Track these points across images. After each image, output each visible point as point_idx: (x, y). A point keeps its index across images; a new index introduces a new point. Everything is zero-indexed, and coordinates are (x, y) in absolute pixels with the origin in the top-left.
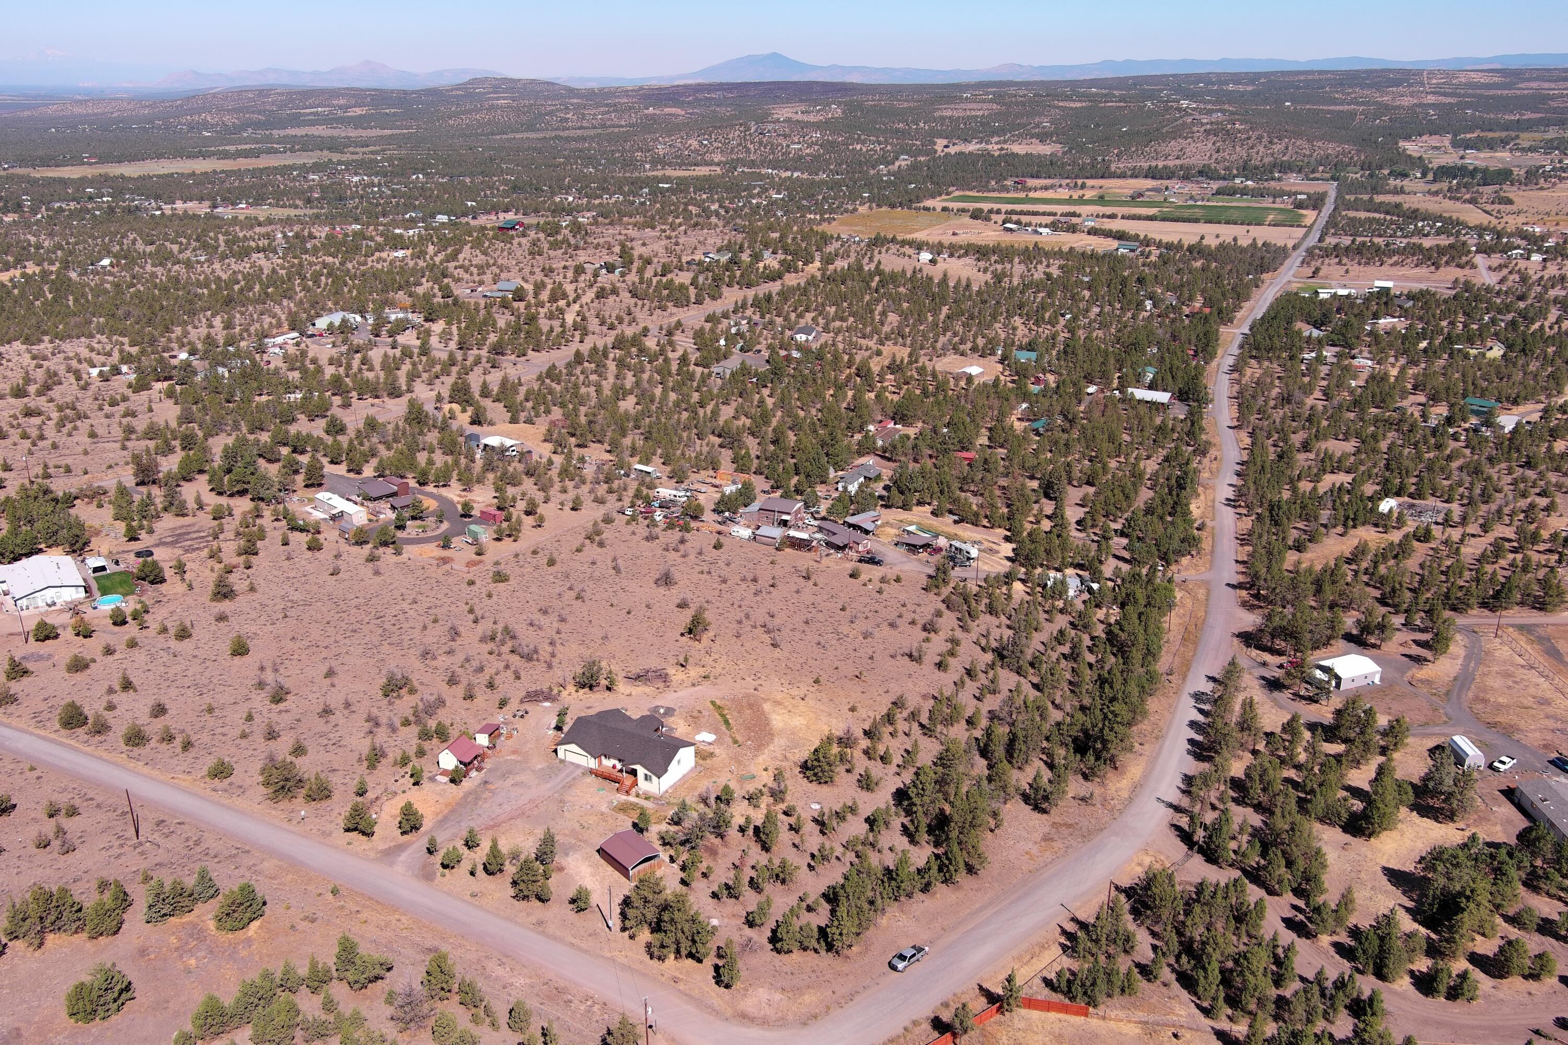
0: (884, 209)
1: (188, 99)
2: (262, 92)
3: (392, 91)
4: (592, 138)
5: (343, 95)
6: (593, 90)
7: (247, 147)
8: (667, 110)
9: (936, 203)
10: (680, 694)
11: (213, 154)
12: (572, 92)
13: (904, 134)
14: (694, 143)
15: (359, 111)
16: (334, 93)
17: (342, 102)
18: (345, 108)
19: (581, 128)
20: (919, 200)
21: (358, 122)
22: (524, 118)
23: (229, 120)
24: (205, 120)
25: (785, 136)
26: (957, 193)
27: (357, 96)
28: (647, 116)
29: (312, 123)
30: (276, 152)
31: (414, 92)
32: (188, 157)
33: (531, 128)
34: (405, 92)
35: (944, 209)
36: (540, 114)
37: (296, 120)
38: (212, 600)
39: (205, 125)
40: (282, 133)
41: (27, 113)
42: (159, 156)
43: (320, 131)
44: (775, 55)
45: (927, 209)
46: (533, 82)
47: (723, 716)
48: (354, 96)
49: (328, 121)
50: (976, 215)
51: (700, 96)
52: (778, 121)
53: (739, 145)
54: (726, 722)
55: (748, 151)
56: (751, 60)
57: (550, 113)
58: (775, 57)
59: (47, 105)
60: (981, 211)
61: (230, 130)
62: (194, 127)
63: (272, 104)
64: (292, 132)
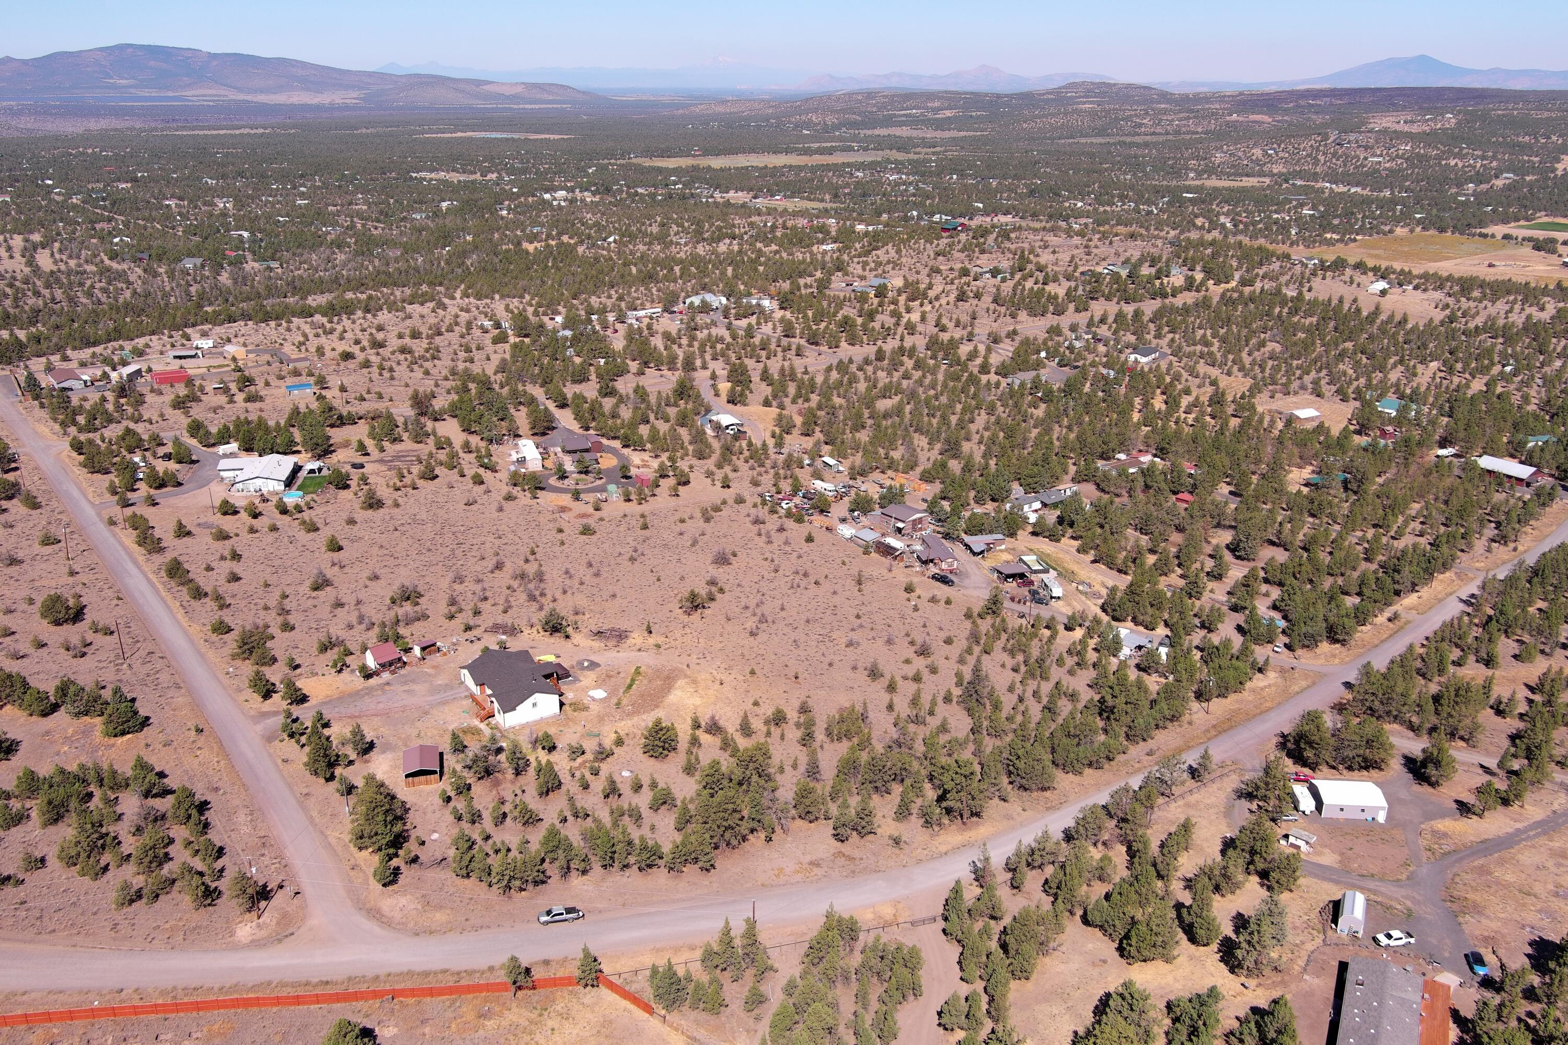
0: (1432, 232)
1: (807, 100)
2: (870, 95)
3: (986, 95)
4: (1155, 144)
5: (939, 98)
6: (1187, 96)
7: (829, 145)
8: (1253, 117)
9: (1499, 230)
10: (620, 654)
11: (796, 150)
12: (1165, 96)
13: (1524, 148)
14: (1257, 152)
15: (948, 113)
16: (931, 96)
17: (936, 104)
18: (936, 110)
19: (1154, 134)
20: (1482, 224)
21: (940, 125)
22: (1099, 123)
23: (830, 119)
24: (810, 120)
25: (1366, 148)
26: (1546, 219)
27: (952, 98)
28: (1228, 124)
29: (901, 124)
30: (851, 149)
31: (1006, 96)
32: (774, 153)
33: (1101, 132)
34: (999, 96)
35: (1506, 237)
36: (1117, 119)
37: (889, 121)
38: (362, 508)
39: (808, 125)
40: (869, 132)
41: (680, 112)
42: (753, 151)
43: (904, 132)
44: (1423, 57)
45: (1485, 236)
46: (1129, 86)
47: (633, 680)
48: (948, 99)
49: (914, 122)
50: (1539, 246)
51: (1302, 103)
52: (1371, 131)
53: (1308, 155)
54: (630, 686)
55: (1316, 162)
56: (1393, 64)
57: (1126, 119)
58: (1423, 61)
59: (696, 105)
60: (1553, 241)
61: (826, 129)
62: (798, 126)
63: (875, 105)
64: (877, 132)
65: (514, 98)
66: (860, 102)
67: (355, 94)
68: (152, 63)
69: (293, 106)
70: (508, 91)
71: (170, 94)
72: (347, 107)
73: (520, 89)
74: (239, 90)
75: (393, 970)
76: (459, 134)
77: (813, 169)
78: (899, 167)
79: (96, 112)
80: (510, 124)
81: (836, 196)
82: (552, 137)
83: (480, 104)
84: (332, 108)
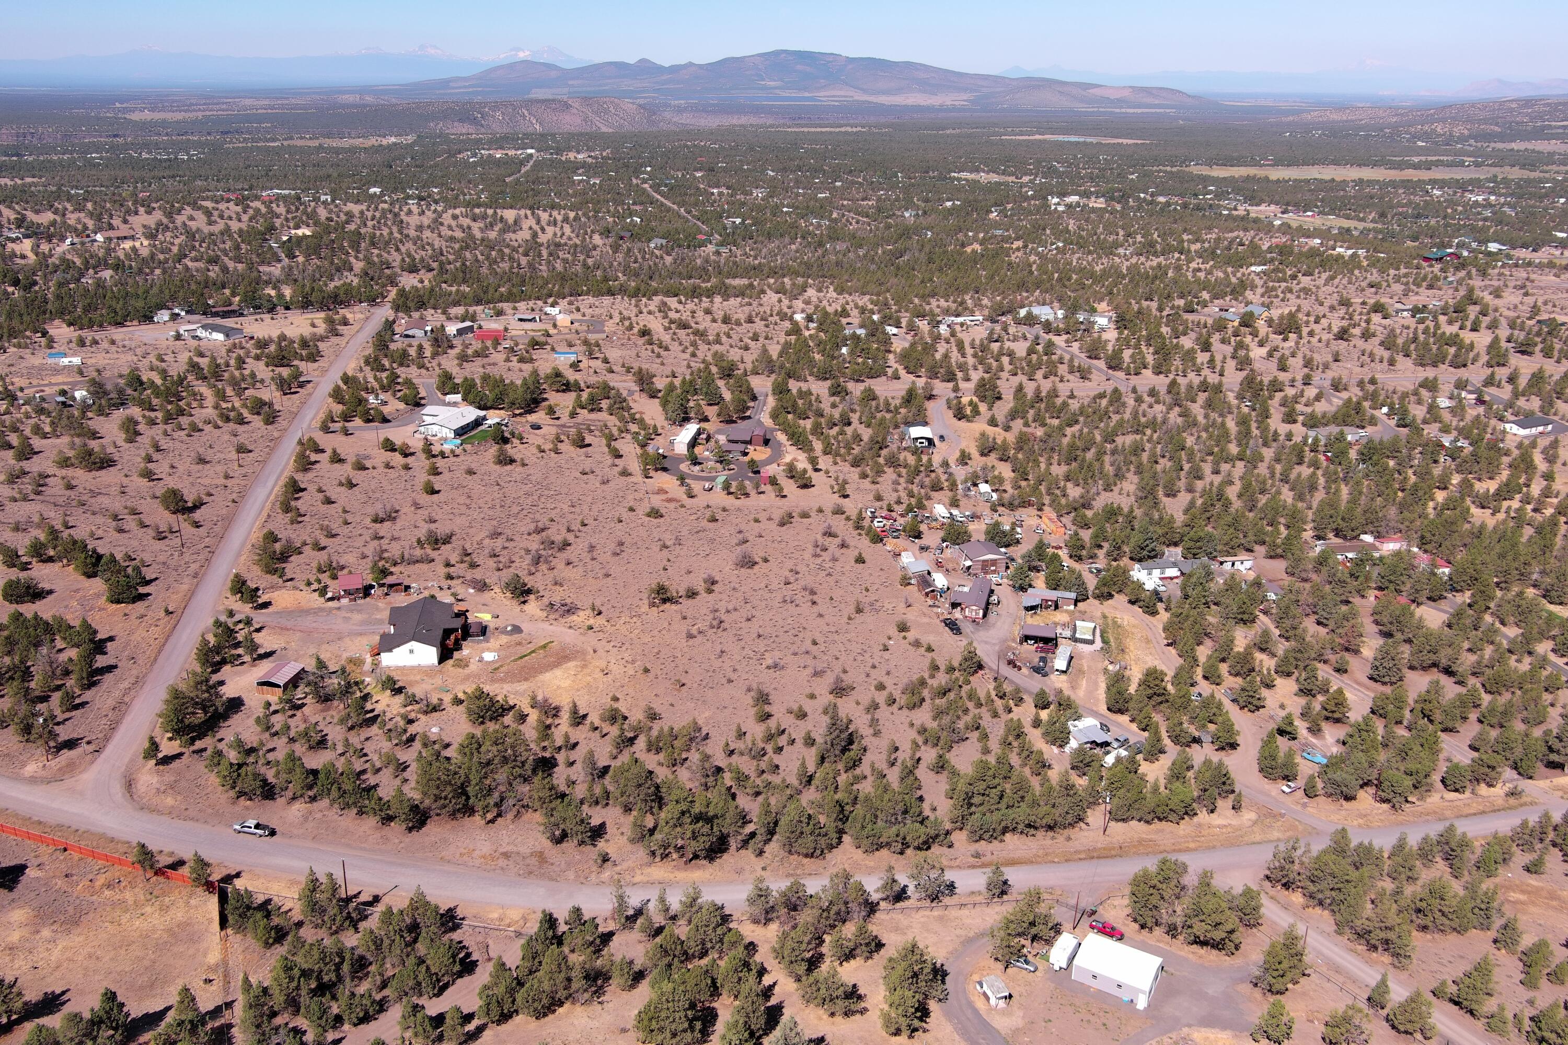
7: (1437, 158)
10: (551, 627)
11: (1390, 163)
23: (1460, 130)
24: (1436, 130)
29: (1551, 137)
30: (1461, 164)
32: (1359, 165)
37: (1540, 134)
39: (1429, 135)
40: (1500, 146)
43: (1548, 146)
47: (533, 652)
54: (524, 657)
61: (1449, 140)
62: (1416, 137)
63: (1528, 115)
64: (1514, 146)
65: (1120, 102)
66: (1511, 110)
67: (965, 96)
68: (799, 67)
69: (906, 107)
70: (1114, 95)
71: (807, 95)
72: (954, 109)
73: (1126, 94)
74: (865, 91)
75: (93, 829)
76: (1038, 137)
77: (1383, 185)
78: (1495, 188)
79: (741, 110)
80: (1096, 128)
81: (1383, 215)
82: (1125, 141)
83: (1081, 107)
84: (941, 109)
